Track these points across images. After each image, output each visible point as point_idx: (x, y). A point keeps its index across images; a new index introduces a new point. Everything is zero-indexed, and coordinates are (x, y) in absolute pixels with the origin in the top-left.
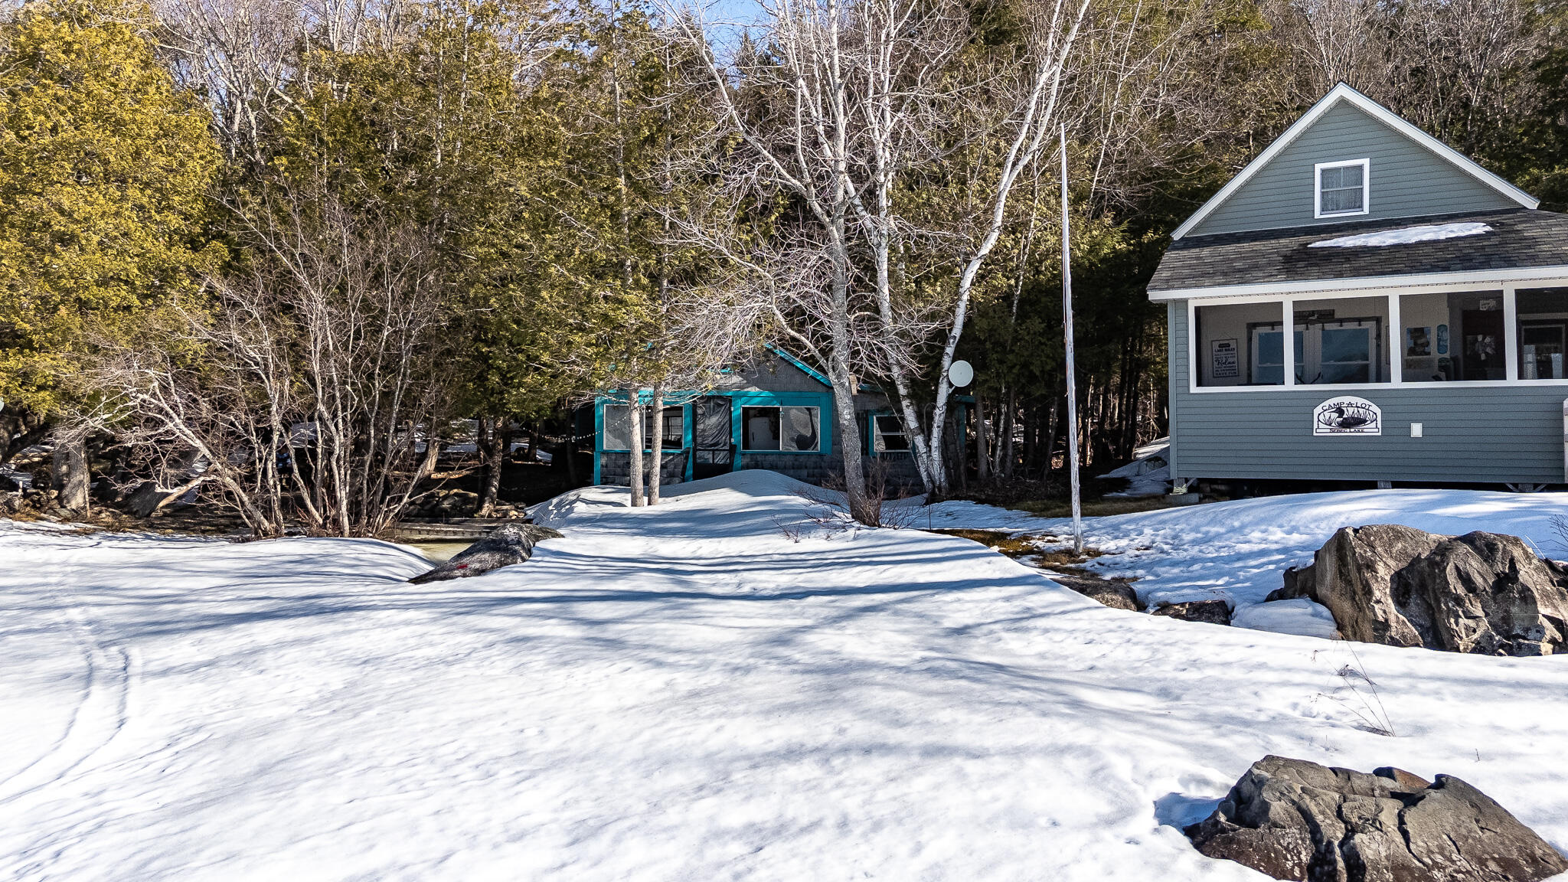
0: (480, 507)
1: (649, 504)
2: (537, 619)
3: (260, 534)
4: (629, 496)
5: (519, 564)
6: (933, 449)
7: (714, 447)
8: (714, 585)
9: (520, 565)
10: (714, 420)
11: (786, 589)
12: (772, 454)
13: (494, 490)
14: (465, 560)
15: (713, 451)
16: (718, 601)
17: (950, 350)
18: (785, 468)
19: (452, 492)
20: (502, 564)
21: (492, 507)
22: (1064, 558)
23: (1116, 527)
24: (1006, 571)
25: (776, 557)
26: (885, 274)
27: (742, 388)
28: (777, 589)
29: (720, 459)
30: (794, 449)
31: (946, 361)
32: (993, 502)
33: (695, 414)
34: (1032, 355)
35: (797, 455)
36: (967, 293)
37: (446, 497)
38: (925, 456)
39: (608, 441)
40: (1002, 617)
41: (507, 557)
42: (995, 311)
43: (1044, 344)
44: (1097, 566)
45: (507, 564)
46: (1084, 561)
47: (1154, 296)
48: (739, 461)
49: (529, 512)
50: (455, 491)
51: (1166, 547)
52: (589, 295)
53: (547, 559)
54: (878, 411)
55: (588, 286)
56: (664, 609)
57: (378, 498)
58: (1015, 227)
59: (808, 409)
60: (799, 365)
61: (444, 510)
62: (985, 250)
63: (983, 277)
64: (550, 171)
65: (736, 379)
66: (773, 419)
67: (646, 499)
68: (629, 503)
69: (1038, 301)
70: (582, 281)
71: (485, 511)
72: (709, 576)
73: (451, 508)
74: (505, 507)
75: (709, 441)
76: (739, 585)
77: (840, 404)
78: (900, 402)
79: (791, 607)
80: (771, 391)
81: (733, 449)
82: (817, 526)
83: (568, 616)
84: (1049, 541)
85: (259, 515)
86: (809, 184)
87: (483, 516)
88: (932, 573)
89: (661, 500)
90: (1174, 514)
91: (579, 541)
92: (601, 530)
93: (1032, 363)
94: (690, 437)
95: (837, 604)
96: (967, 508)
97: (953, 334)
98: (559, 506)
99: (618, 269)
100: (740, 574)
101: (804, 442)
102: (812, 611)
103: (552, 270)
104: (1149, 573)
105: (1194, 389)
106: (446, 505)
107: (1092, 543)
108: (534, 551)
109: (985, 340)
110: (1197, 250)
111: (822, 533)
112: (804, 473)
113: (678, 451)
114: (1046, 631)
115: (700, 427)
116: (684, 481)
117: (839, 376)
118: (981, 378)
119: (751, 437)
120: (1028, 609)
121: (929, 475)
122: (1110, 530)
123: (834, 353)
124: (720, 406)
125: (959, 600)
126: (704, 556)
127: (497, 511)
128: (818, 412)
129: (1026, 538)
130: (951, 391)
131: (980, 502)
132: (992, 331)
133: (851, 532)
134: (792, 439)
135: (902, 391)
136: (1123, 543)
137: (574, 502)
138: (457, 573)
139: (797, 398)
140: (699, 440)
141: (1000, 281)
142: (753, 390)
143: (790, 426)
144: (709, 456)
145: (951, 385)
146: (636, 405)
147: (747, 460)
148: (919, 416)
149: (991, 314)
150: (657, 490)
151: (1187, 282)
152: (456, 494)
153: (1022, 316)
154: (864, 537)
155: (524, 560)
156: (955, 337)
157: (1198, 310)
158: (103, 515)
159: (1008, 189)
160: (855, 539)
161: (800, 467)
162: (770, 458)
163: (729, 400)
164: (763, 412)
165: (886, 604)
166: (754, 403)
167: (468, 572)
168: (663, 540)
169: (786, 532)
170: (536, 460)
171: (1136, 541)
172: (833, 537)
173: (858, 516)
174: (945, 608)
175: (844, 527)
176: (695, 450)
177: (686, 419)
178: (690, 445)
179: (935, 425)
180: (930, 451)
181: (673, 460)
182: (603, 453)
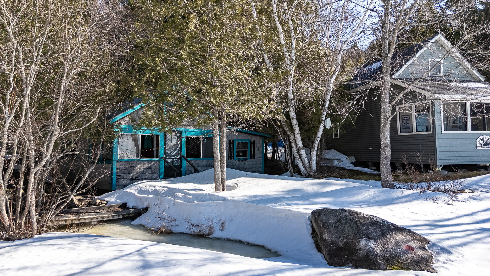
7: (173, 157)
10: (174, 143)
12: (198, 160)
17: (325, 113)
18: (203, 166)
29: (176, 163)
31: (324, 118)
33: (165, 140)
35: (208, 160)
75: (172, 154)
80: (199, 129)
81: (182, 157)
94: (162, 152)
97: (326, 106)
113: (156, 159)
115: (168, 147)
124: (176, 136)
139: (209, 132)
140: (167, 153)
142: (191, 128)
144: (172, 161)
147: (188, 163)
161: (209, 166)
163: (181, 134)
166: (191, 135)
176: (165, 159)
177: (161, 143)
178: (163, 156)
181: (153, 164)
182: (118, 161)
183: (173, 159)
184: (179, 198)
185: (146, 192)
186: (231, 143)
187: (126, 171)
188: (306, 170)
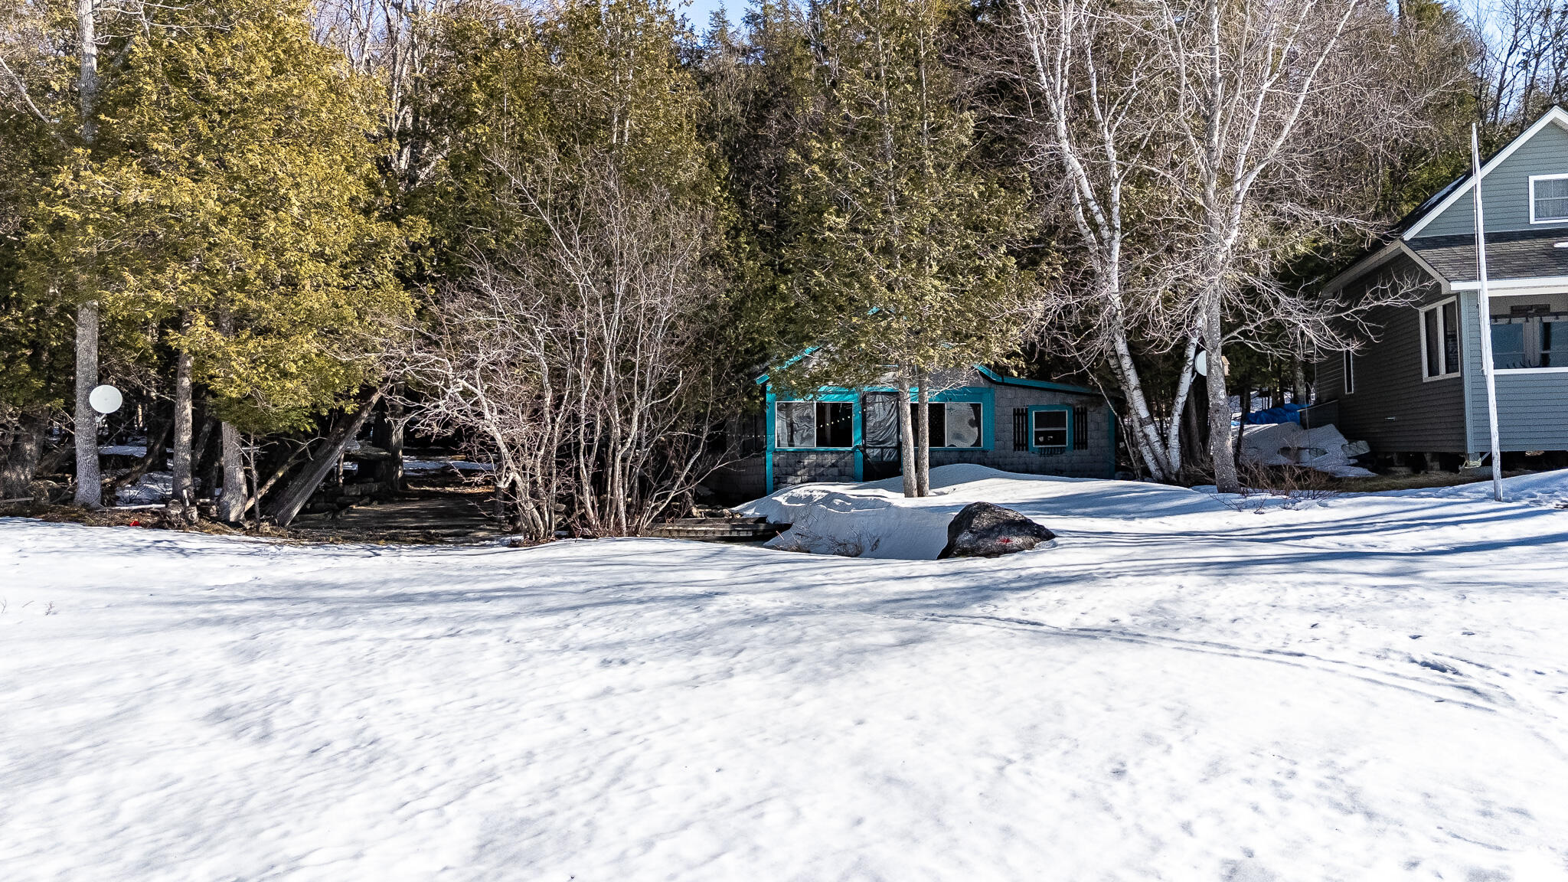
6: (1172, 437)
7: (882, 445)
10: (882, 416)
12: (939, 451)
29: (888, 456)
33: (865, 411)
35: (962, 451)
38: (1157, 445)
39: (780, 440)
54: (1040, 406)
59: (972, 406)
75: (878, 438)
94: (860, 435)
113: (848, 449)
115: (870, 424)
124: (887, 402)
128: (981, 408)
139: (961, 393)
140: (869, 437)
144: (877, 453)
162: (936, 455)
163: (897, 396)
176: (865, 448)
177: (856, 418)
179: (1177, 414)
181: (841, 459)
182: (775, 452)
183: (882, 448)
184: (835, 506)
185: (798, 499)
186: (1018, 414)
187: (790, 470)
188: (1162, 469)
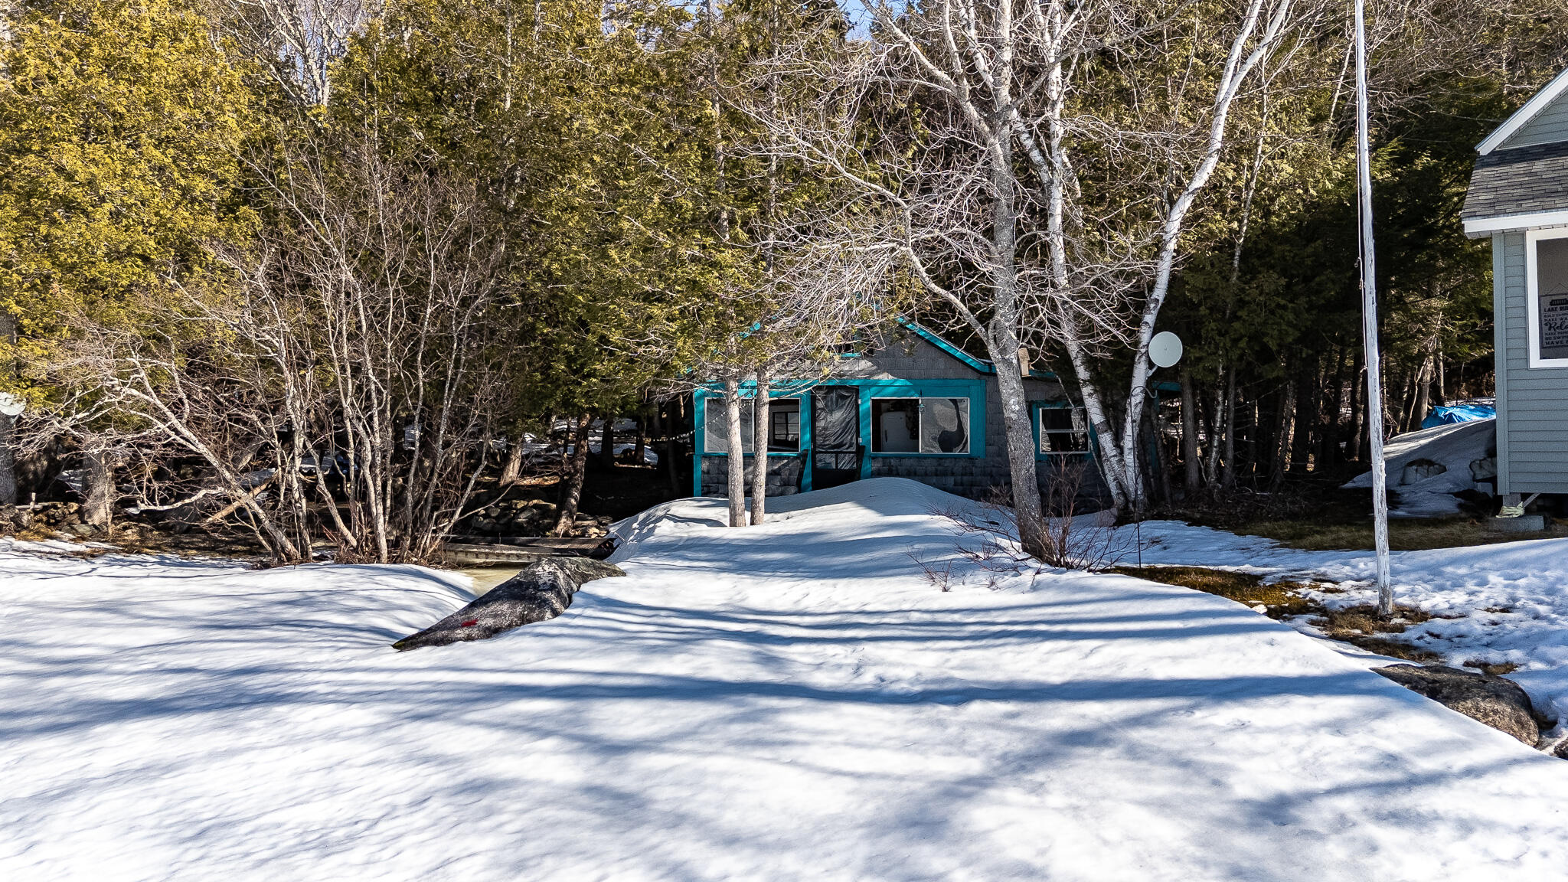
0: (556, 524)
1: (752, 523)
2: (525, 736)
3: (283, 559)
4: (727, 512)
5: (546, 622)
6: (1126, 451)
7: (837, 449)
8: (819, 666)
9: (549, 624)
10: (838, 415)
11: (933, 681)
12: (910, 457)
13: (573, 501)
14: (476, 613)
15: (837, 453)
16: (821, 705)
17: (1150, 318)
18: (926, 474)
19: (531, 503)
20: (525, 620)
21: (569, 523)
22: (1368, 624)
23: (1435, 570)
24: (1306, 661)
25: (915, 617)
26: (1059, 220)
27: (872, 374)
28: (917, 680)
29: (846, 463)
30: (938, 451)
31: (1145, 333)
32: (1215, 525)
33: (814, 408)
34: (1265, 323)
35: (940, 458)
36: (1174, 241)
37: (523, 509)
38: (1114, 460)
39: (709, 443)
40: (1348, 777)
41: (532, 610)
42: (1212, 265)
43: (1284, 308)
44: (1428, 638)
45: (530, 621)
46: (1401, 629)
47: (1473, 226)
48: (868, 466)
49: (613, 530)
50: (535, 501)
51: (1542, 609)
52: (673, 255)
53: (589, 612)
54: (1047, 402)
55: (669, 244)
56: (732, 720)
57: (426, 513)
58: (1239, 149)
59: (954, 402)
60: (943, 346)
61: (520, 525)
62: (1200, 181)
63: (1197, 217)
64: (624, 99)
65: (865, 364)
66: (910, 414)
67: (748, 515)
68: (726, 521)
69: (1269, 252)
70: (662, 237)
71: (561, 528)
72: (814, 648)
73: (526, 522)
74: (586, 523)
75: (831, 441)
76: (858, 669)
77: (1005, 391)
78: (1079, 389)
79: (941, 724)
80: (908, 378)
81: (860, 450)
82: (973, 564)
83: (576, 731)
84: (1327, 591)
85: (281, 536)
86: (961, 76)
87: (557, 535)
88: (1175, 659)
89: (768, 517)
90: (1534, 552)
91: (643, 581)
92: (679, 563)
93: (1265, 334)
94: (808, 436)
95: (1022, 722)
96: (1179, 533)
97: (1154, 296)
98: (643, 524)
99: (710, 223)
100: (860, 647)
101: (949, 441)
102: (978, 737)
103: (626, 225)
104: (1532, 653)
105: (1536, 361)
106: (522, 518)
107: (1403, 595)
108: (576, 599)
109: (1200, 304)
110: (1524, 164)
111: (983, 576)
112: (951, 481)
113: (793, 454)
114: (1466, 827)
115: (821, 424)
116: (800, 491)
117: (1003, 351)
118: (1195, 353)
119: (883, 436)
120: (1391, 760)
121: (1120, 485)
122: (1424, 574)
123: (997, 317)
124: (844, 398)
125: (1243, 726)
126: (809, 610)
127: (575, 528)
128: (967, 404)
129: (1288, 583)
130: (1151, 373)
131: (1194, 522)
132: (1209, 292)
133: (1027, 577)
134: (934, 439)
135: (1082, 373)
136: (1459, 598)
137: (660, 519)
138: (460, 633)
139: (941, 386)
140: (819, 440)
141: (1220, 225)
142: (885, 377)
143: (932, 420)
144: (830, 459)
145: (1151, 365)
146: (735, 397)
147: (877, 465)
148: (1105, 407)
149: (1209, 268)
150: (762, 505)
151: (1526, 205)
152: (535, 506)
153: (1248, 271)
154: (1048, 586)
155: (556, 613)
156: (1157, 300)
157: (1542, 245)
158: (129, 532)
159: (1231, 98)
160: (1035, 587)
161: (944, 474)
162: (907, 462)
163: (856, 391)
164: (898, 405)
165: (1109, 727)
166: (887, 395)
167: (475, 632)
168: (757, 580)
169: (931, 572)
170: (643, 463)
171: (1482, 596)
172: (1000, 583)
173: (1036, 550)
174: (1224, 743)
175: (1016, 568)
176: (814, 453)
177: (802, 417)
178: (809, 446)
179: (1129, 419)
180: (1122, 453)
181: (784, 465)
182: (704, 456)
187: (722, 478)
